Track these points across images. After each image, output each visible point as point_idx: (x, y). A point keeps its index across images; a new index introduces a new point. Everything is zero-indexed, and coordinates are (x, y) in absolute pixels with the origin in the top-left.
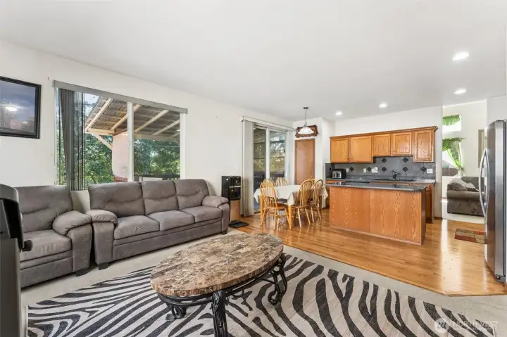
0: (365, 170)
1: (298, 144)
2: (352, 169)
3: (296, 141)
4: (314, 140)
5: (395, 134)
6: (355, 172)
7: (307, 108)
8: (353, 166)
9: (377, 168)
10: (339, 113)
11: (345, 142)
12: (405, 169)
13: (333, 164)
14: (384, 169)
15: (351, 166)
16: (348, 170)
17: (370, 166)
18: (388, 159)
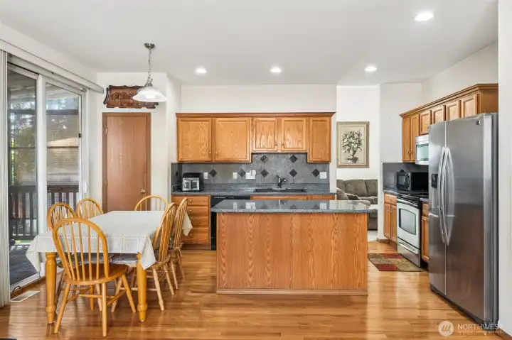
0: (235, 175)
1: (111, 121)
2: (213, 173)
3: (105, 116)
4: (148, 116)
5: (283, 119)
6: (219, 179)
7: (153, 46)
8: (216, 168)
9: (254, 172)
10: (201, 71)
11: (205, 126)
12: (293, 173)
13: (180, 164)
14: (264, 173)
15: (212, 167)
16: (206, 175)
17: (243, 167)
18: (272, 158)
